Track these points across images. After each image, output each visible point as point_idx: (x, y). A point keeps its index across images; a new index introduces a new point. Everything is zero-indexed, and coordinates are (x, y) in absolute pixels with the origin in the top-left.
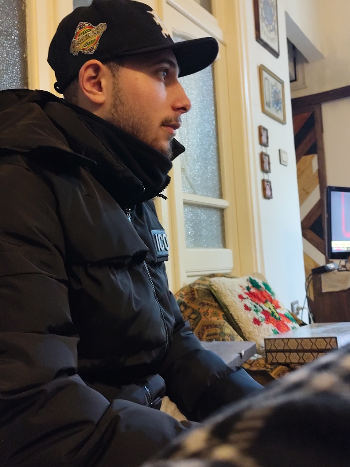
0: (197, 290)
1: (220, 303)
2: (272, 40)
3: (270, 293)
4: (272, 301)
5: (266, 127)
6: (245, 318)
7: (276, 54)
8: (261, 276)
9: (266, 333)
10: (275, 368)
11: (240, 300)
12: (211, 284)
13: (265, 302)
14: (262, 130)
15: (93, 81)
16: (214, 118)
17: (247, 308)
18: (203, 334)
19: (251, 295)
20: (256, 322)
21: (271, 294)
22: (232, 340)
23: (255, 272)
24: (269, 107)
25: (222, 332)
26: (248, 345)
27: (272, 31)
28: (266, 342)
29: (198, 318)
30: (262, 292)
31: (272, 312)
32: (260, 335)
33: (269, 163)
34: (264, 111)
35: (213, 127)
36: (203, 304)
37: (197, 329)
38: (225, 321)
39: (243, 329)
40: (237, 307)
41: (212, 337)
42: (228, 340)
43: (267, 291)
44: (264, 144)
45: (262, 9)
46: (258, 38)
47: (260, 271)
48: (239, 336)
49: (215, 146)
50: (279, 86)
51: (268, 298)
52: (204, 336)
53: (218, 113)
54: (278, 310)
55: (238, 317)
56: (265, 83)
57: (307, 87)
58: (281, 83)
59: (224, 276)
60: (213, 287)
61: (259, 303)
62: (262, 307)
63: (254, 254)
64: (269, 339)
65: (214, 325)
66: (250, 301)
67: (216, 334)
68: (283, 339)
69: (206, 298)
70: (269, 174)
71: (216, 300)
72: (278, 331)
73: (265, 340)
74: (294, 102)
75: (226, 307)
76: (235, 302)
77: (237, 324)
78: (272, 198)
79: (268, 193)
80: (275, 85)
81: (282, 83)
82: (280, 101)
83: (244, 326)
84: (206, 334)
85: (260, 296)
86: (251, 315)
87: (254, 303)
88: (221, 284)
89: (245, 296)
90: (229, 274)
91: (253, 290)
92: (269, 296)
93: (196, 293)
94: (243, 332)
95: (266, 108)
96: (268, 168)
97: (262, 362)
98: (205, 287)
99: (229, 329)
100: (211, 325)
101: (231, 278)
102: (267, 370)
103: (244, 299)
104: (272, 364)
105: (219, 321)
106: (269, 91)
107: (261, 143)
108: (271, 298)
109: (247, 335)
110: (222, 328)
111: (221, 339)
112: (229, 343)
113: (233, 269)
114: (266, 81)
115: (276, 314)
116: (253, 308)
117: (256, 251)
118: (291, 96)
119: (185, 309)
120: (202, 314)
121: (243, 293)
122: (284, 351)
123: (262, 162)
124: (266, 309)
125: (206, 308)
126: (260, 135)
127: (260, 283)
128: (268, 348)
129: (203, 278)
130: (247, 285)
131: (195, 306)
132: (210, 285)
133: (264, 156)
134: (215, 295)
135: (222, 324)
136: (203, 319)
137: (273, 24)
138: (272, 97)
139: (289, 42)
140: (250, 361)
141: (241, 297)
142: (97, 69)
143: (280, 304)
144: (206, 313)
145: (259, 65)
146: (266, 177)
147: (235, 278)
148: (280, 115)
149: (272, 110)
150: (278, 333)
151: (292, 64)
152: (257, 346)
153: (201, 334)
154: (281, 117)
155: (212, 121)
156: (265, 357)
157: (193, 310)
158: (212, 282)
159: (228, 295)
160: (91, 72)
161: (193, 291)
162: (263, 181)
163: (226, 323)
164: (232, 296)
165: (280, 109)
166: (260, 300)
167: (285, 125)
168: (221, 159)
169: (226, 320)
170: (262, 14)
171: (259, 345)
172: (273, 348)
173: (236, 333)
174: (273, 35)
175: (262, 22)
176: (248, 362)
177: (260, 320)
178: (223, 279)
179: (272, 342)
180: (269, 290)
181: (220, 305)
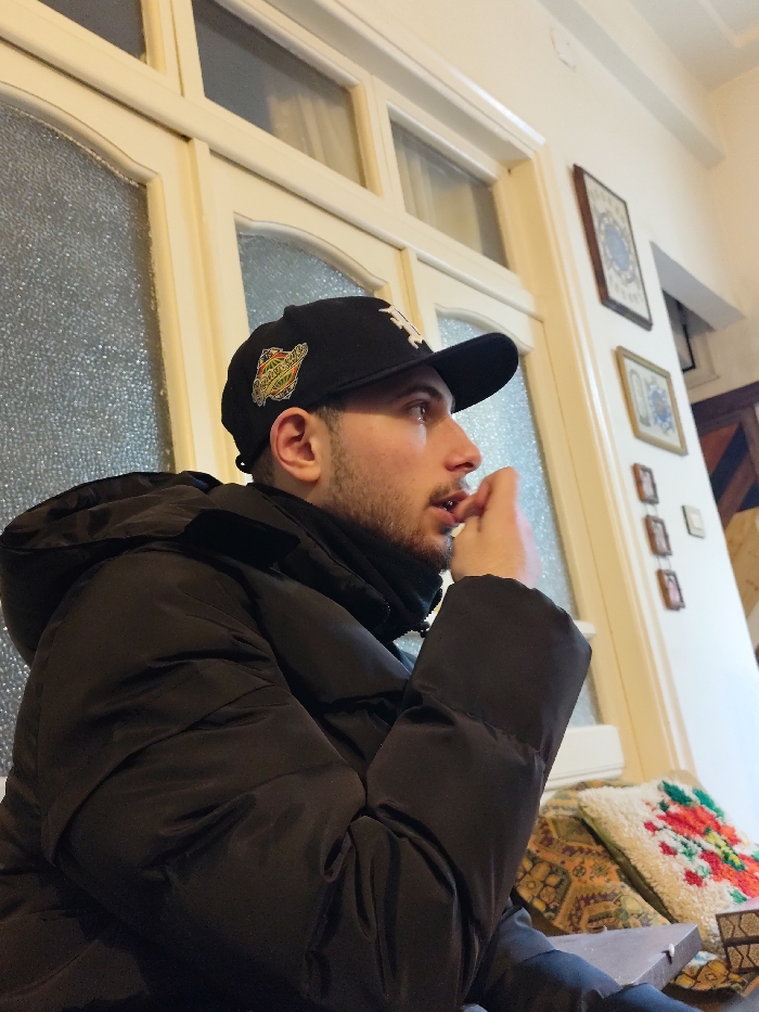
0: (554, 822)
1: (608, 845)
2: (633, 297)
3: (712, 812)
4: (719, 829)
5: (648, 465)
6: (665, 872)
7: (646, 324)
8: (688, 777)
9: (719, 901)
10: (751, 980)
11: (650, 833)
12: (582, 804)
13: (704, 834)
14: (641, 472)
15: (296, 444)
16: (537, 461)
17: (667, 850)
18: (580, 918)
19: (672, 819)
20: (692, 878)
21: (715, 814)
22: (646, 924)
23: (673, 768)
24: (648, 425)
25: (621, 910)
26: (681, 932)
27: (630, 281)
28: (722, 924)
29: (565, 884)
30: (694, 812)
31: (724, 852)
32: (706, 908)
33: (666, 537)
34: (638, 435)
35: (540, 479)
36: (571, 851)
37: (566, 907)
38: (622, 883)
39: (665, 899)
40: (644, 850)
41: (600, 922)
42: (636, 926)
43: (707, 809)
44: (650, 499)
45: (604, 246)
46: (605, 299)
47: (683, 766)
48: (659, 916)
49: (549, 515)
50: (662, 382)
51: (709, 822)
52: (583, 923)
53: (545, 451)
54: (737, 849)
55: (650, 872)
56: (633, 382)
57: (718, 377)
58: (666, 377)
59: (607, 783)
60: (587, 810)
61: (692, 836)
62: (699, 846)
63: (664, 729)
64: (726, 916)
65: (599, 894)
66: (673, 834)
67: (608, 916)
69: (575, 835)
70: (670, 558)
71: (598, 840)
72: (744, 895)
73: (718, 917)
74: (697, 409)
75: (621, 852)
76: (639, 840)
77: (651, 888)
78: (684, 607)
79: (674, 597)
80: (654, 382)
81: (666, 375)
82: (668, 411)
83: (666, 891)
84: (586, 917)
85: (691, 820)
86: (680, 864)
87: (680, 838)
88: (603, 801)
89: (659, 824)
90: (616, 779)
91: (674, 809)
92: (712, 818)
93: (551, 827)
94: (666, 904)
95: (643, 428)
96: (664, 546)
97: (720, 969)
98: (570, 813)
99: (634, 902)
100: (593, 897)
101: (623, 786)
102: (734, 986)
103: (659, 830)
104: (741, 972)
105: (609, 885)
106: (642, 396)
107: (643, 498)
108: (717, 823)
109: (677, 912)
110: (618, 900)
111: (620, 924)
112: (641, 930)
113: (625, 768)
114: (634, 377)
115: (732, 857)
116: (681, 849)
117: (667, 723)
118: (690, 396)
119: (534, 865)
120: (570, 871)
121: (653, 816)
123: (651, 536)
124: (711, 847)
125: (578, 859)
126: (639, 483)
127: (688, 791)
128: (728, 936)
129: (564, 793)
130: (660, 799)
131: (554, 857)
132: (581, 808)
133: (653, 523)
134: (595, 829)
135: (617, 892)
136: (576, 883)
137: (631, 268)
138: (651, 406)
139: (667, 296)
140: (691, 969)
141: (650, 826)
142: (300, 423)
143: (739, 834)
144: (580, 871)
145: (615, 348)
146: (664, 564)
147: (631, 785)
148: (673, 440)
149: (655, 431)
150: (745, 899)
151: (682, 337)
152: (703, 936)
153: (575, 920)
154: (677, 444)
155: (536, 467)
156: (724, 957)
157: (551, 865)
158: (584, 800)
159: (623, 824)
160: (290, 430)
161: (546, 824)
162: (660, 574)
163: (628, 889)
164: (630, 826)
165: (671, 427)
166: (693, 829)
167: (687, 458)
168: (565, 541)
169: (626, 882)
170: (606, 254)
171: (706, 931)
172: (739, 935)
173: (652, 910)
174: (633, 288)
175: (609, 268)
176: (686, 971)
177: (700, 874)
178: (605, 789)
179: (735, 920)
180: (710, 804)
181: (607, 849)
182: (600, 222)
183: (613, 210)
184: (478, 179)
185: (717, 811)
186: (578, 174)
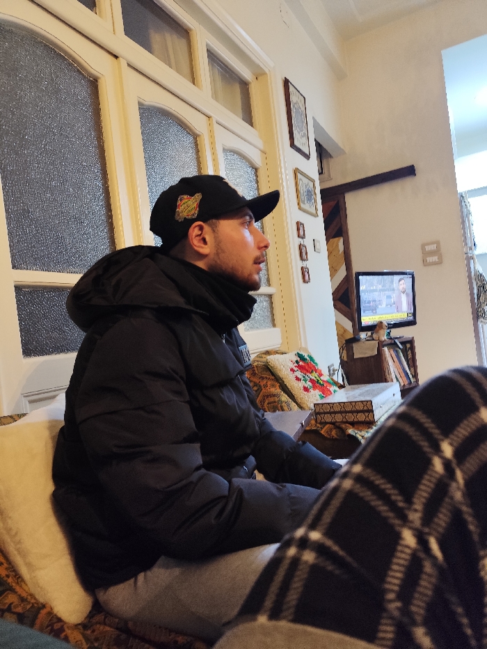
0: (257, 366)
1: (276, 376)
2: (303, 144)
3: (314, 364)
4: (316, 371)
5: (303, 222)
6: (296, 387)
7: (307, 157)
8: (306, 350)
9: (315, 398)
10: (324, 427)
11: (292, 372)
13: (311, 373)
14: (300, 225)
15: (198, 238)
17: (298, 379)
19: (300, 367)
20: (306, 389)
22: (288, 406)
23: (301, 347)
24: (304, 204)
25: (280, 401)
27: (303, 136)
28: (316, 407)
29: (260, 390)
30: (308, 364)
31: (317, 380)
32: (310, 401)
33: (306, 253)
34: (300, 208)
36: (263, 378)
37: (259, 399)
38: (281, 391)
39: (295, 396)
40: (290, 379)
43: (312, 363)
44: (302, 237)
45: (294, 119)
46: (292, 145)
47: (303, 346)
48: (293, 402)
50: (311, 184)
54: (321, 378)
55: (291, 386)
56: (300, 183)
57: (332, 179)
60: (269, 363)
61: (307, 374)
62: (309, 377)
64: (318, 404)
65: (272, 394)
66: (300, 373)
67: (275, 402)
68: (329, 404)
69: (264, 372)
70: (307, 262)
71: (273, 374)
72: (324, 397)
73: (315, 404)
75: (281, 379)
76: (288, 375)
77: (291, 392)
78: (310, 282)
79: (307, 278)
80: (308, 184)
81: (313, 181)
82: (313, 197)
83: (296, 393)
84: (267, 402)
85: (307, 368)
86: (301, 384)
87: (302, 374)
88: (276, 360)
89: (296, 369)
90: (280, 350)
91: (301, 363)
92: (314, 367)
93: (256, 369)
94: (296, 398)
95: (302, 205)
96: (305, 256)
98: (263, 364)
99: (284, 397)
100: (270, 395)
101: (283, 354)
102: (318, 429)
103: (295, 371)
105: (276, 391)
106: (303, 190)
107: (299, 236)
113: (282, 344)
114: (301, 181)
115: (320, 381)
116: (303, 379)
117: (299, 328)
120: (262, 386)
121: (293, 366)
122: (330, 413)
123: (301, 253)
124: (313, 378)
125: (265, 381)
126: (298, 229)
127: (306, 357)
128: (317, 411)
129: (260, 355)
130: (296, 359)
131: (256, 380)
132: (267, 362)
133: (302, 247)
134: (271, 370)
135: (279, 394)
136: (264, 390)
137: (304, 130)
138: (306, 195)
139: (316, 141)
141: (292, 370)
142: (201, 228)
143: (323, 372)
144: (266, 385)
145: (294, 168)
146: (304, 264)
147: (285, 353)
148: (312, 210)
151: (319, 159)
153: (263, 403)
154: (314, 212)
157: (255, 383)
158: (268, 359)
159: (282, 369)
160: (197, 231)
162: (302, 268)
164: (285, 370)
165: (312, 204)
166: (307, 371)
167: (317, 218)
170: (295, 123)
172: (322, 411)
174: (304, 140)
175: (295, 130)
177: (309, 388)
178: (277, 356)
179: (321, 406)
180: (313, 361)
181: (276, 378)
182: (294, 106)
183: (299, 102)
184: (243, 81)
185: (316, 363)
186: (286, 83)
